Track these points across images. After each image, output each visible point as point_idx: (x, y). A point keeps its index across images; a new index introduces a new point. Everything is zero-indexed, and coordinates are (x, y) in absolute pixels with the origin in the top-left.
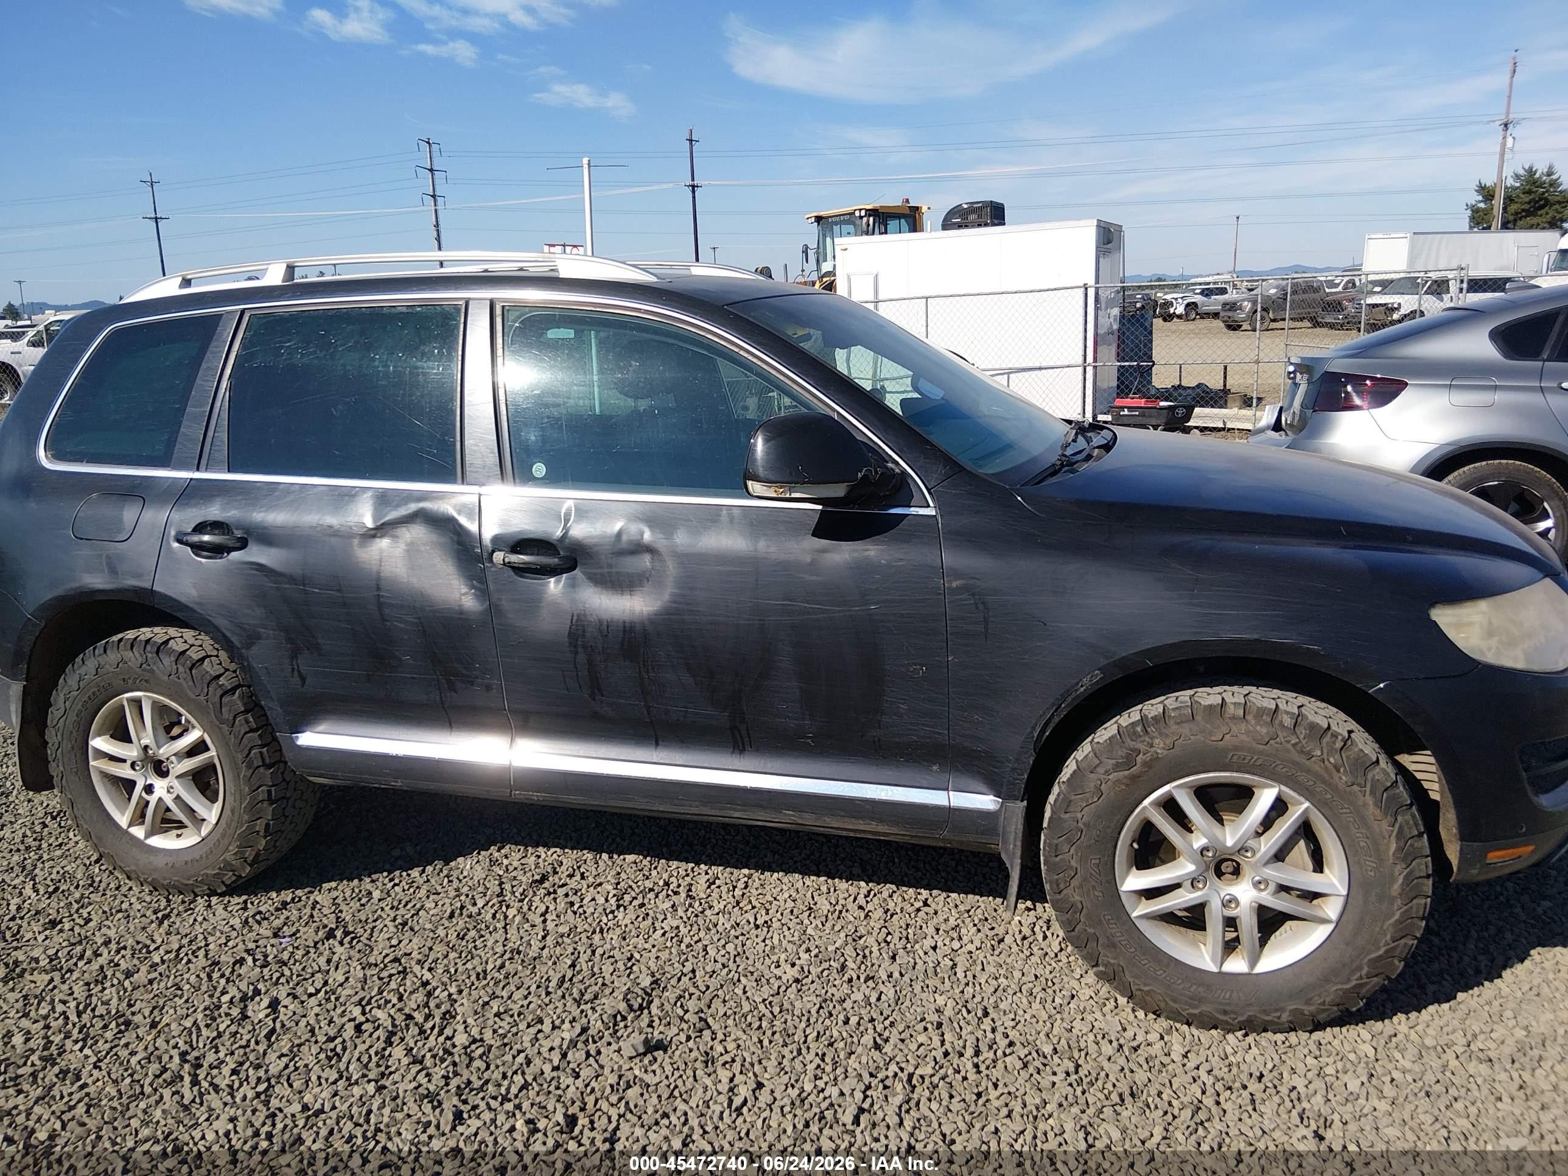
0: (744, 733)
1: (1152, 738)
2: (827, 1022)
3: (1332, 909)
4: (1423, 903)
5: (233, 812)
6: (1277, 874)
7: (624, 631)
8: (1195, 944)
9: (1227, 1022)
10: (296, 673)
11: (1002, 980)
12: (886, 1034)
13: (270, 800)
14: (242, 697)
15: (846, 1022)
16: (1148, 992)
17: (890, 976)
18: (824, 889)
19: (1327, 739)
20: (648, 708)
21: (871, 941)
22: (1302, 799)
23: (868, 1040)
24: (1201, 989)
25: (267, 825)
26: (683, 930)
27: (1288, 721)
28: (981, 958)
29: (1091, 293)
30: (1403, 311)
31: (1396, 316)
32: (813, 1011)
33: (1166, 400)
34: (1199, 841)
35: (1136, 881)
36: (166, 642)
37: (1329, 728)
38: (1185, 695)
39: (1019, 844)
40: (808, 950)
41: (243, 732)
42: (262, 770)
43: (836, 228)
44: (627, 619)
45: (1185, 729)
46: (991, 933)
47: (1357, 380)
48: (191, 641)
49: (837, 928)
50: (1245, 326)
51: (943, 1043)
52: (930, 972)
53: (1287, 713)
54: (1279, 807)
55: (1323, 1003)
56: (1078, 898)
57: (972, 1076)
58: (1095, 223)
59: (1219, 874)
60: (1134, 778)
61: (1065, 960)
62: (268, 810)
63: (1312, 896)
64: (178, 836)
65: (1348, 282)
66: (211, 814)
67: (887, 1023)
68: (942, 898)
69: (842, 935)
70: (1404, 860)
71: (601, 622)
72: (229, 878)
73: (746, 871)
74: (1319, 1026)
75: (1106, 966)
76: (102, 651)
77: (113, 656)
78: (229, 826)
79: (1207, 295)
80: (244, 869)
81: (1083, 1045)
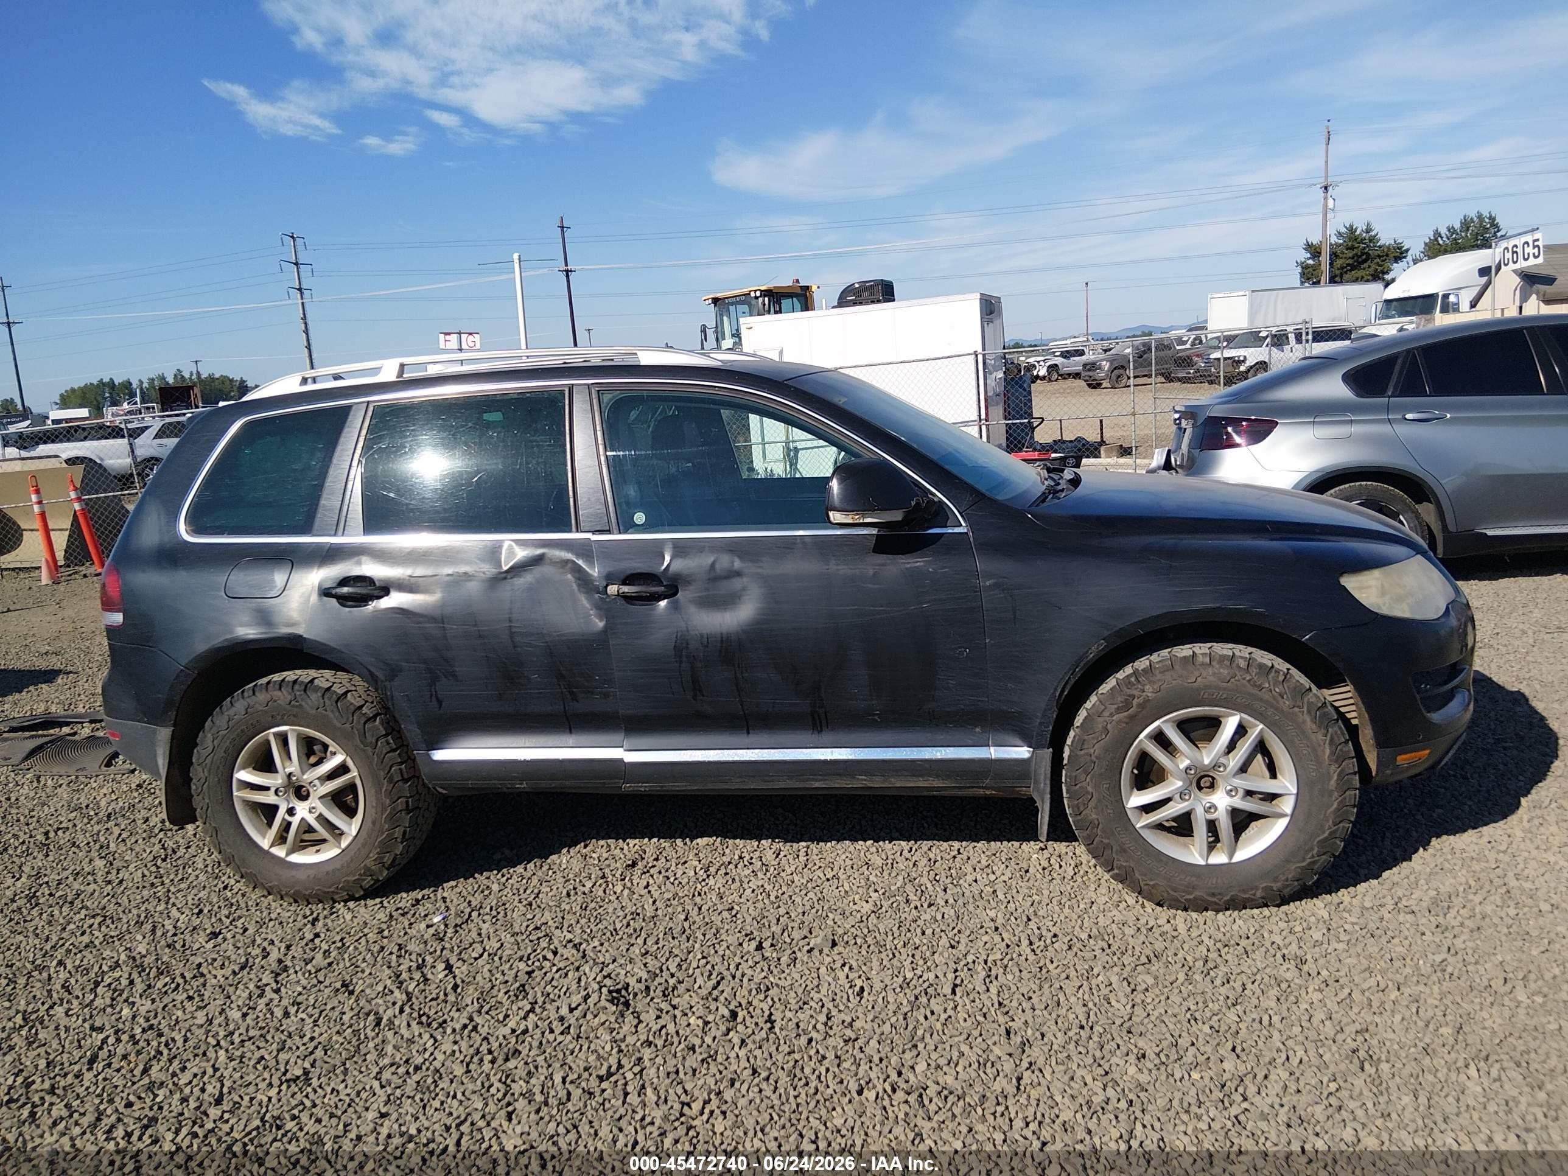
0: (823, 716)
1: (1143, 685)
2: (909, 935)
3: (1287, 805)
4: (1354, 794)
5: (374, 823)
6: (1242, 783)
7: (722, 641)
8: (1186, 846)
9: (1216, 903)
10: (434, 699)
11: (1035, 897)
12: (957, 939)
13: (408, 810)
14: (382, 723)
15: (923, 933)
16: (1154, 886)
17: (946, 902)
18: (873, 850)
19: (1273, 674)
20: (742, 703)
21: (924, 880)
22: (1257, 722)
23: (944, 941)
24: (1194, 879)
25: (405, 832)
26: (768, 888)
27: (1243, 664)
28: (1014, 884)
29: (980, 358)
30: (1248, 363)
31: (1242, 368)
32: (895, 929)
33: (1056, 452)
34: (1184, 763)
35: (1138, 799)
36: (312, 681)
37: (1273, 666)
38: (1165, 653)
39: (1048, 782)
40: (876, 891)
41: (384, 752)
42: (400, 783)
43: (732, 308)
44: (724, 631)
45: (1168, 676)
46: (1017, 867)
47: (1235, 422)
48: (332, 679)
49: (893, 875)
50: (1105, 384)
51: (1003, 940)
52: (977, 897)
53: (1242, 657)
54: (1241, 731)
55: (1287, 880)
56: (1094, 816)
57: (1031, 957)
58: (979, 296)
59: (1200, 788)
60: (1132, 717)
61: (1079, 880)
62: (406, 819)
63: (1272, 797)
64: (318, 851)
65: (1195, 339)
66: (351, 828)
67: (955, 931)
68: (971, 847)
69: (900, 878)
70: (1336, 761)
71: (702, 636)
72: (368, 882)
73: (804, 844)
74: (1284, 901)
75: (1119, 868)
76: (251, 692)
77: (262, 697)
78: (369, 836)
79: (1065, 357)
80: (381, 872)
81: (1109, 931)
